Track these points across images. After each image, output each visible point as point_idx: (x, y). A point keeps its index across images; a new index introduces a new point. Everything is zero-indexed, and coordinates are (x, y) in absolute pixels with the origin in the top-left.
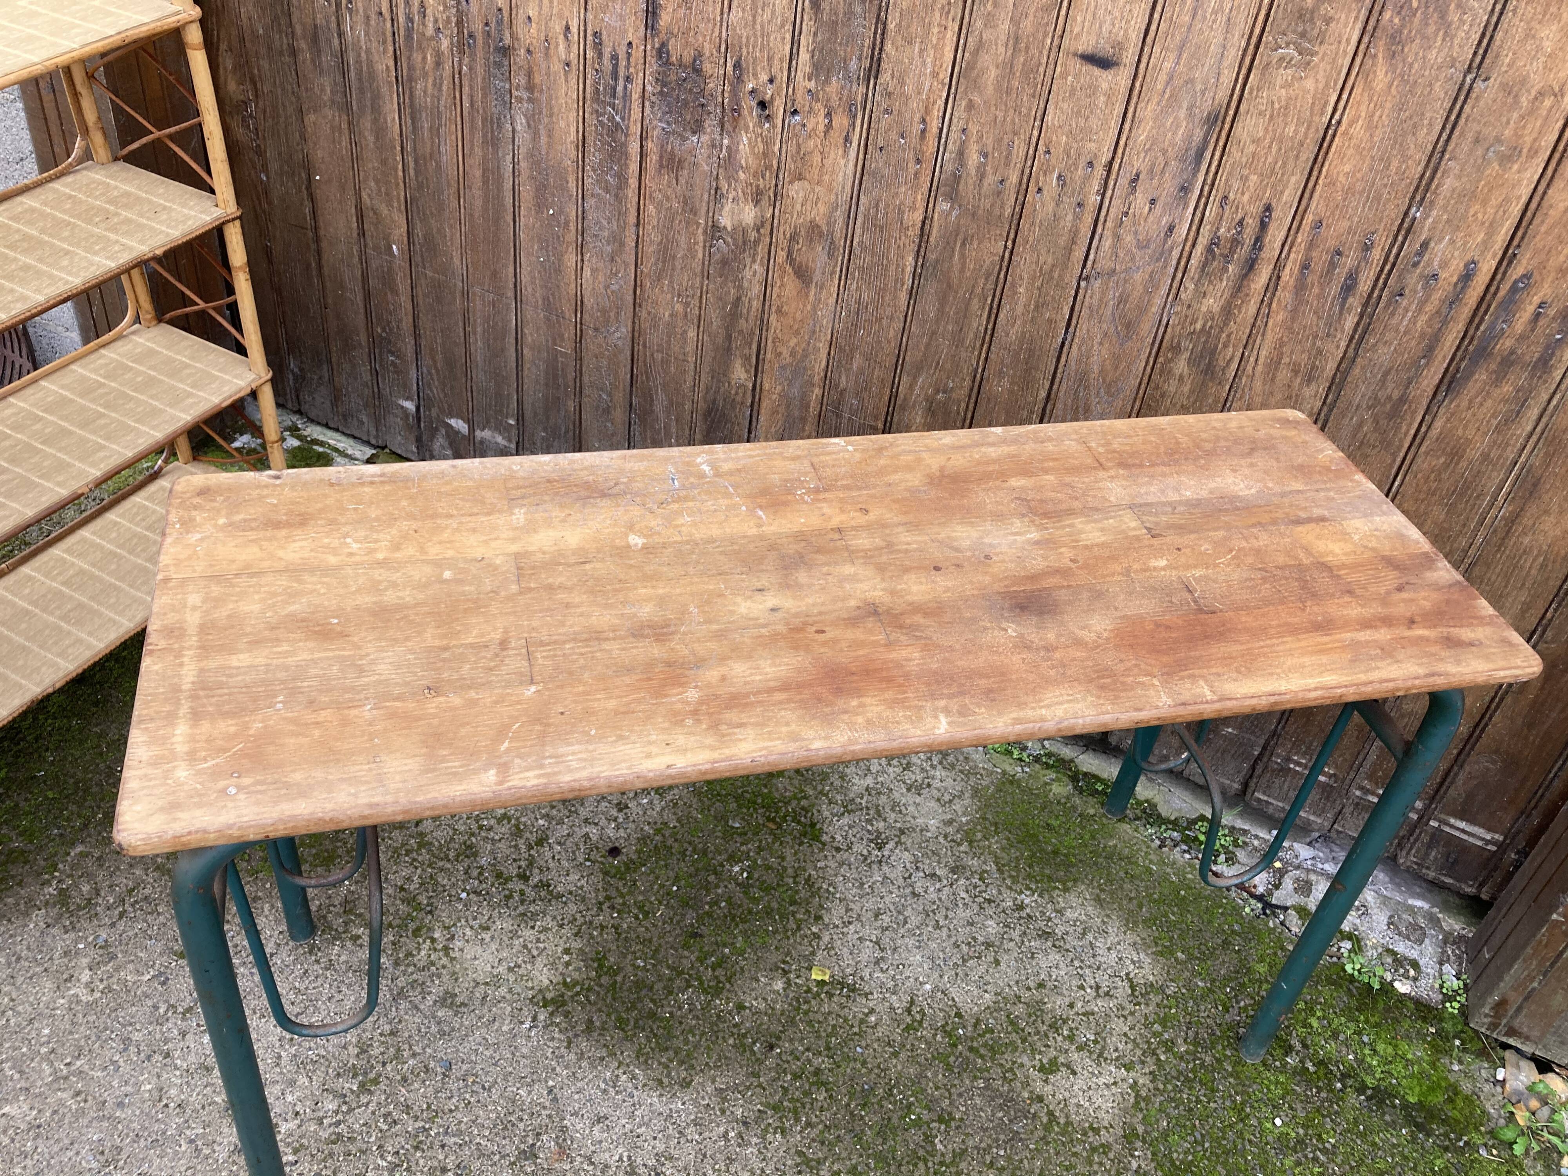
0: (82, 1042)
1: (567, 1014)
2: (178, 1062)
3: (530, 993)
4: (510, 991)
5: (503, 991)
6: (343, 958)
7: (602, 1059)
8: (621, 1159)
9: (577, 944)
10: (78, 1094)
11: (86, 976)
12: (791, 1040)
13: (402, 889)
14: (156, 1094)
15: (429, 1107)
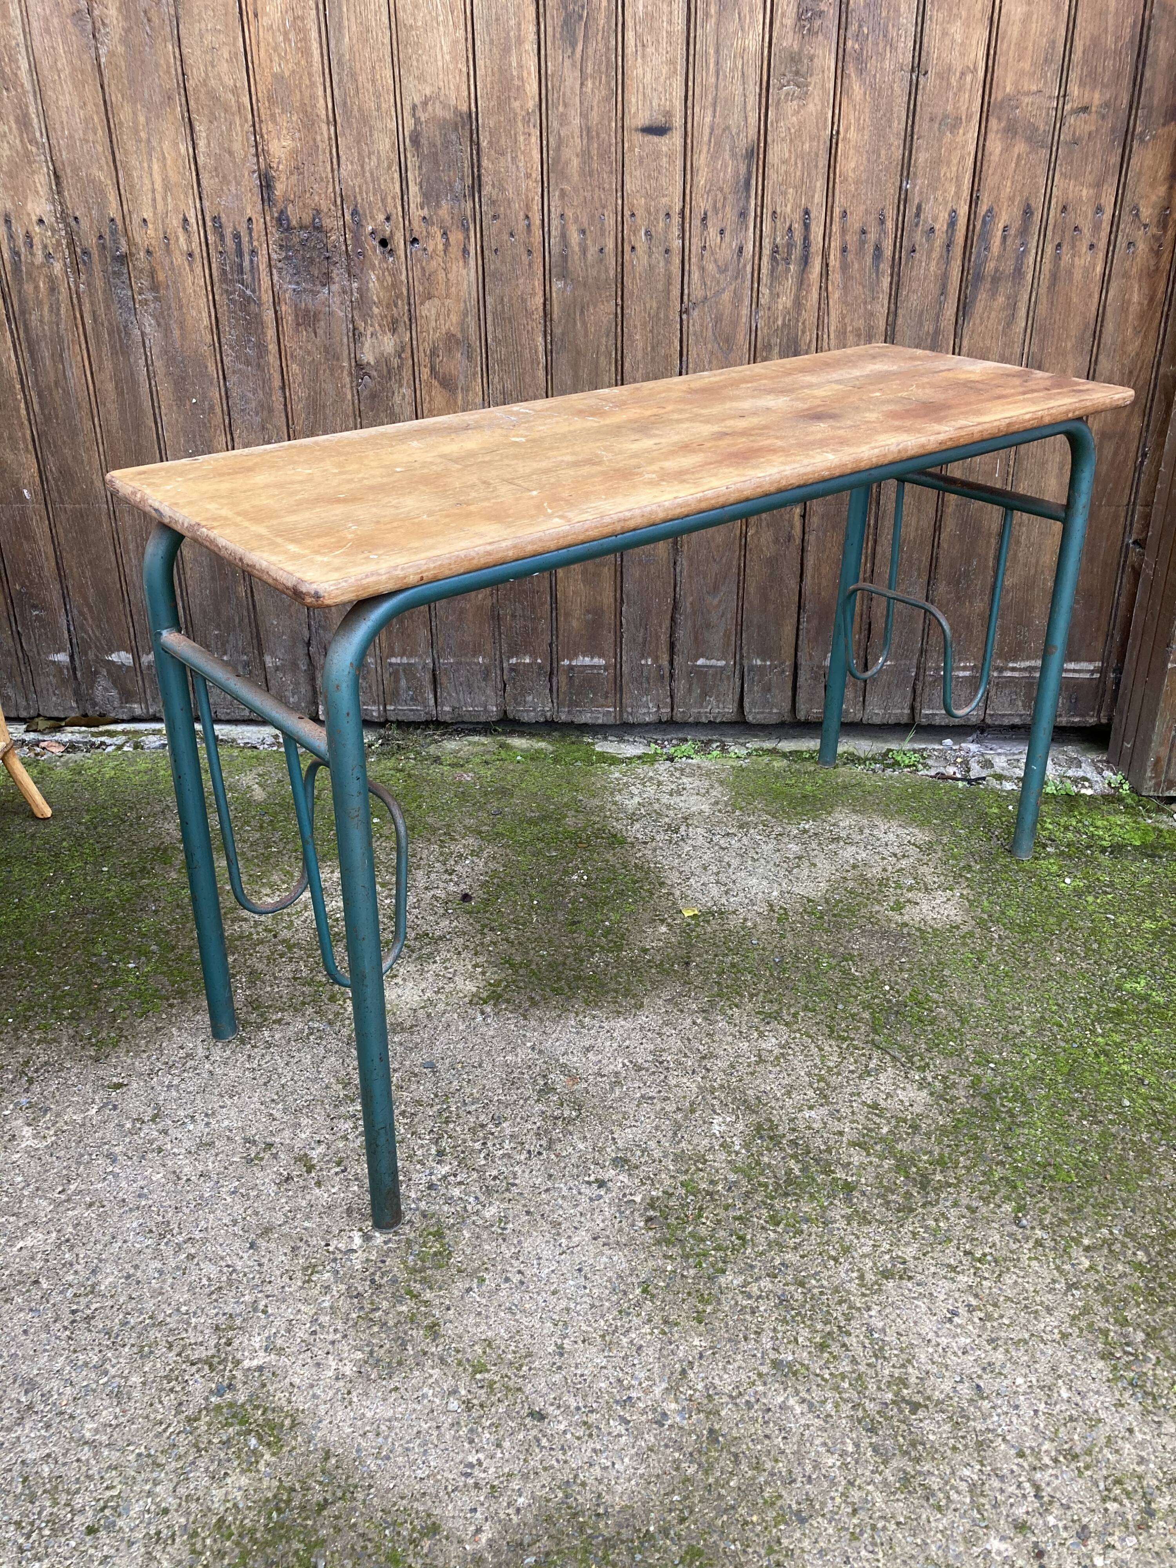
0: (65, 1172)
1: (508, 1001)
2: (175, 1150)
3: (467, 1000)
4: (447, 1004)
5: (441, 1007)
6: (277, 1036)
7: (560, 1016)
8: (624, 1065)
9: (481, 959)
10: (91, 1205)
11: (27, 1131)
12: (699, 955)
13: (295, 979)
14: (173, 1177)
15: (436, 1096)
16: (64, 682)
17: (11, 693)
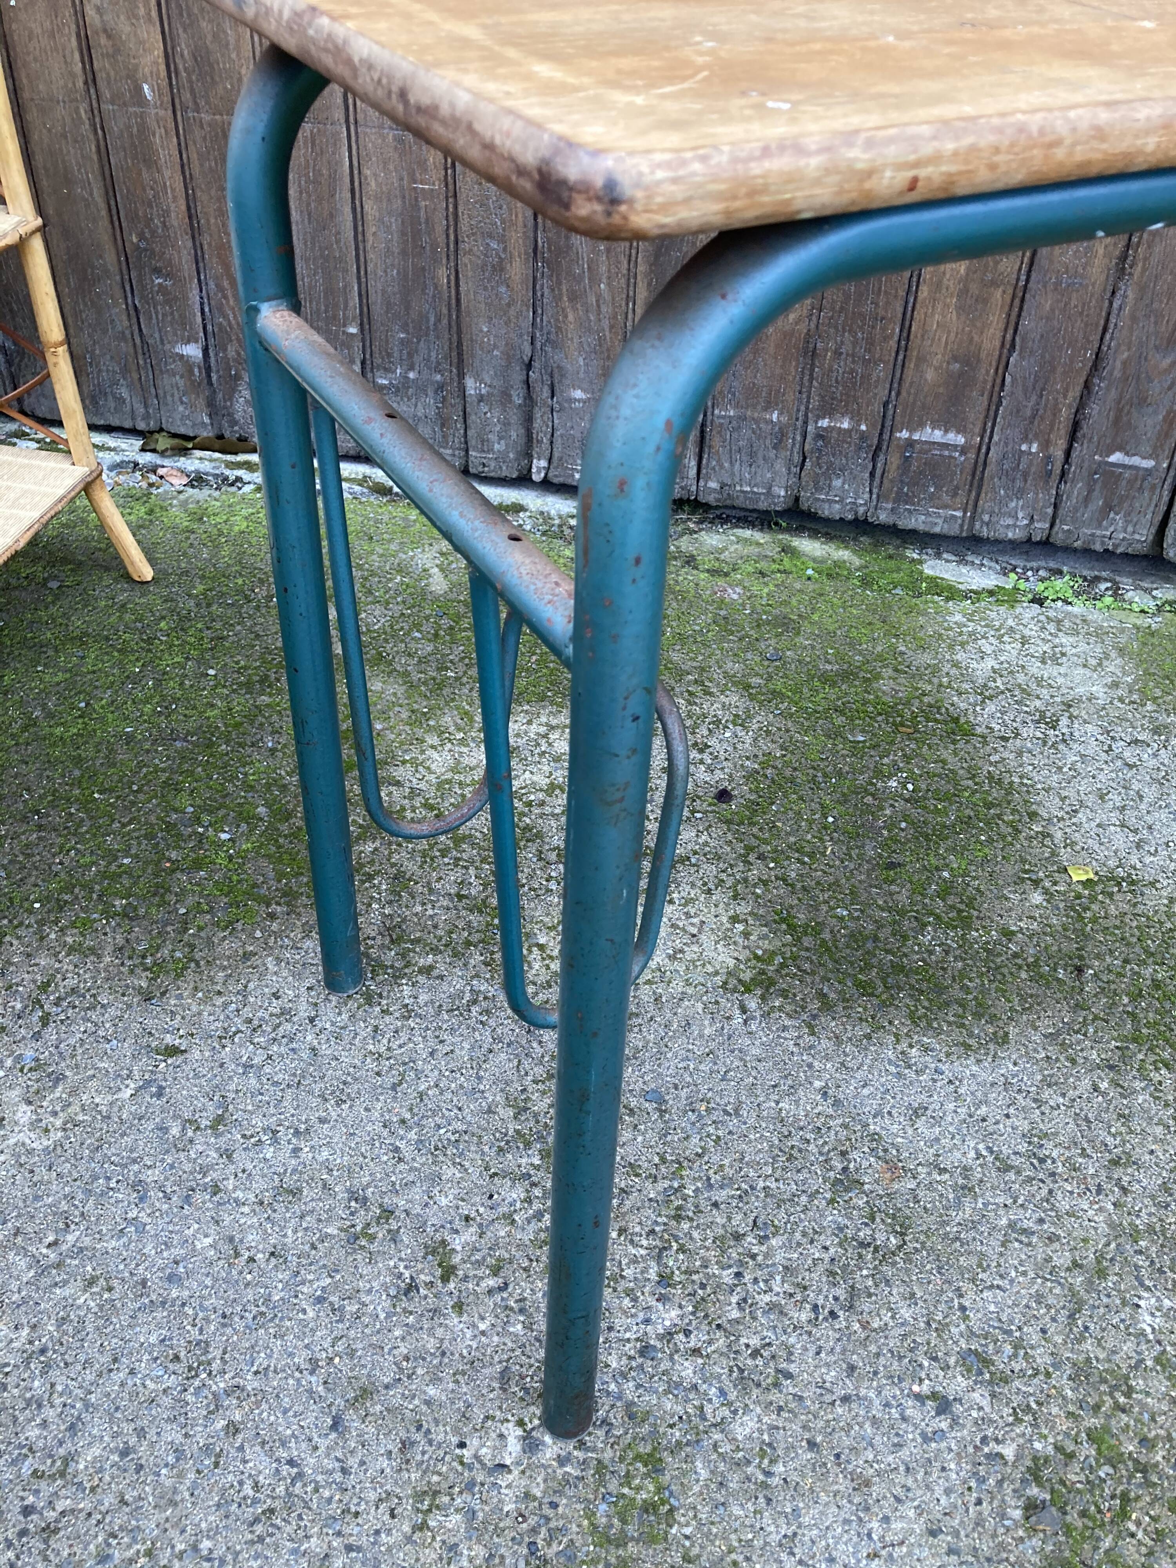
0: (64, 1206)
1: (784, 993)
2: (239, 1194)
3: (719, 981)
4: (688, 983)
5: (677, 986)
6: (423, 998)
7: (868, 1037)
8: (979, 1156)
9: (743, 909)
10: (91, 1282)
11: (24, 1114)
12: (1098, 956)
13: (460, 897)
14: (227, 1249)
15: (663, 1160)
16: (195, 387)
17: (125, 393)
